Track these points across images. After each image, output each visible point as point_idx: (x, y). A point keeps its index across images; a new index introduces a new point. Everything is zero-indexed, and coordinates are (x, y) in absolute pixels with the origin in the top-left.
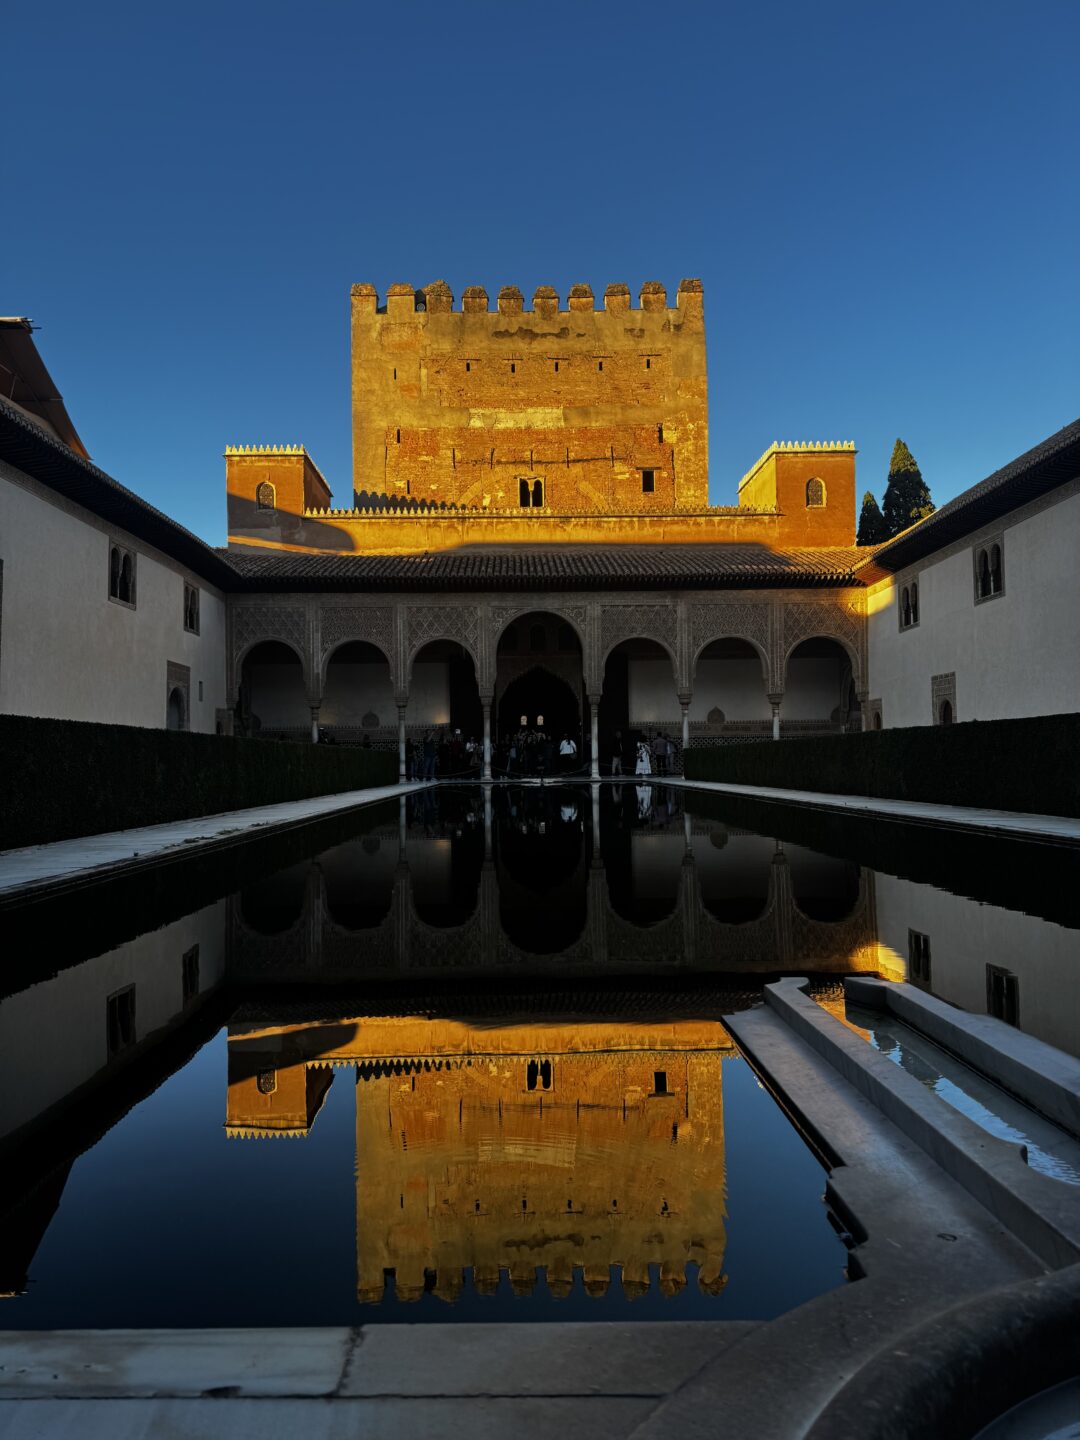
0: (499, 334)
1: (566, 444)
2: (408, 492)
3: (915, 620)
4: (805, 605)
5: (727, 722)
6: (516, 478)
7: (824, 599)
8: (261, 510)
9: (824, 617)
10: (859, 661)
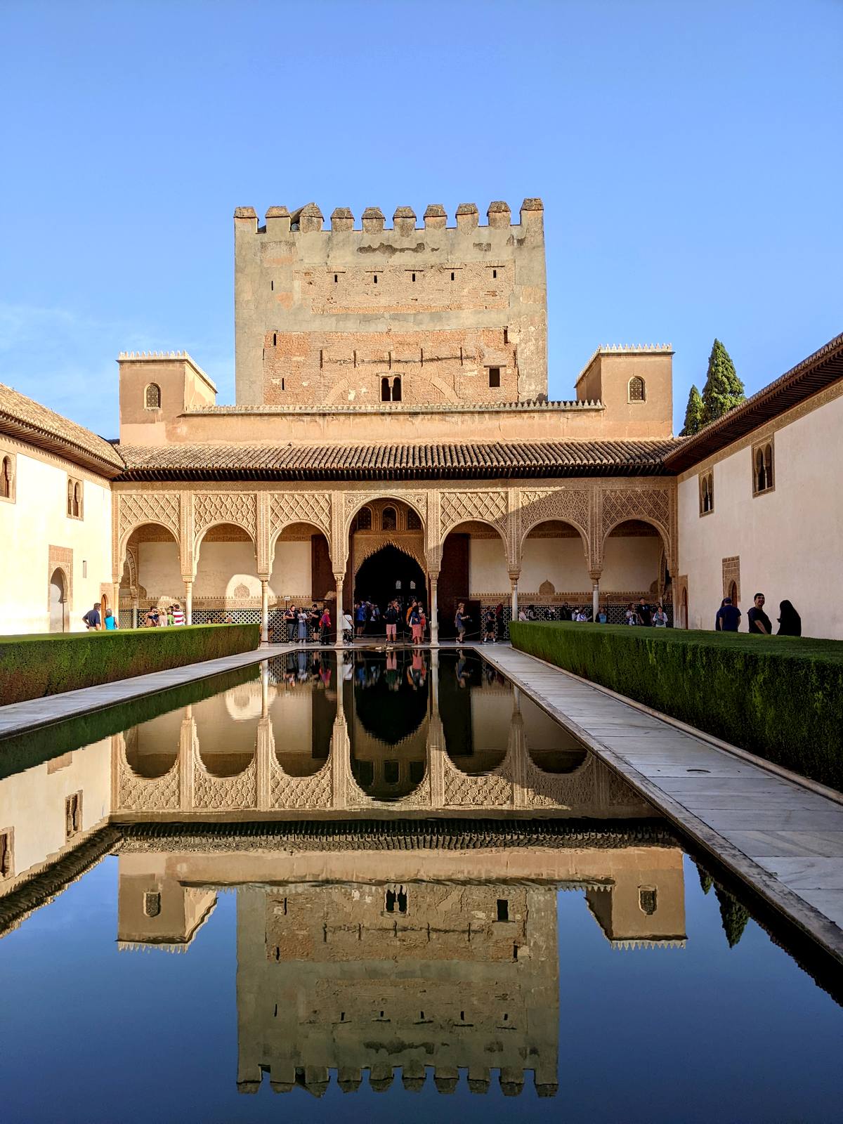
0: (361, 250)
1: (422, 346)
2: (283, 389)
3: (711, 508)
4: (622, 491)
5: (557, 594)
6: (377, 375)
7: (639, 486)
8: (150, 408)
9: (639, 502)
10: (670, 541)
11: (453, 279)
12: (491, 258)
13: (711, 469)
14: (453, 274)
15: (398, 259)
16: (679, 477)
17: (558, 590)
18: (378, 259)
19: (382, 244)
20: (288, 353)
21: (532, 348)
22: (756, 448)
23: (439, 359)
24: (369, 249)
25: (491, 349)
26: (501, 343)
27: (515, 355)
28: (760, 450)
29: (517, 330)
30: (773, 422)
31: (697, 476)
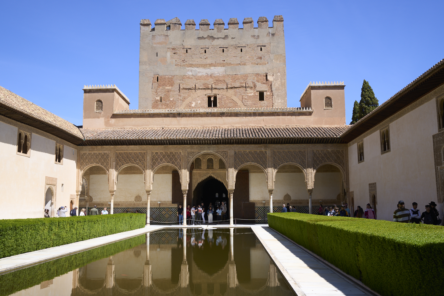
0: (199, 38)
1: (227, 81)
2: (161, 102)
3: (363, 159)
4: (321, 151)
5: (292, 200)
6: (206, 95)
7: (330, 148)
8: (97, 111)
9: (330, 156)
10: (345, 175)
11: (241, 51)
12: (260, 42)
13: (362, 140)
14: (241, 50)
15: (216, 42)
16: (349, 144)
17: (293, 198)
18: (207, 43)
19: (208, 36)
20: (164, 85)
21: (279, 83)
22: (382, 131)
23: (235, 88)
24: (203, 38)
25: (260, 83)
26: (264, 80)
27: (271, 86)
28: (383, 132)
29: (272, 75)
30: (388, 119)
31: (356, 144)
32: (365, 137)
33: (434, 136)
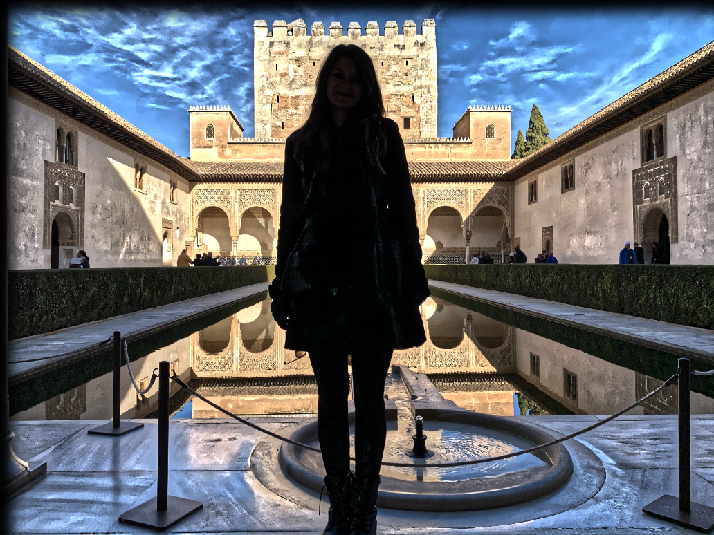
0: (329, 47)
2: (283, 128)
3: (536, 199)
4: (483, 189)
5: (445, 248)
8: (208, 139)
9: (493, 196)
10: (510, 218)
11: (383, 65)
12: (405, 53)
13: (536, 177)
14: (382, 63)
16: (516, 182)
20: (286, 107)
21: (428, 106)
22: (564, 166)
25: (405, 107)
26: (410, 103)
27: (418, 110)
28: (566, 167)
29: (420, 96)
30: (573, 152)
31: (527, 181)
32: (540, 172)
33: (634, 172)
